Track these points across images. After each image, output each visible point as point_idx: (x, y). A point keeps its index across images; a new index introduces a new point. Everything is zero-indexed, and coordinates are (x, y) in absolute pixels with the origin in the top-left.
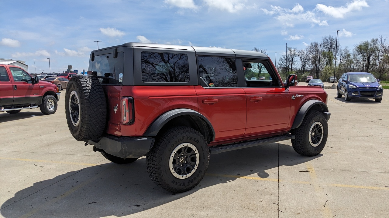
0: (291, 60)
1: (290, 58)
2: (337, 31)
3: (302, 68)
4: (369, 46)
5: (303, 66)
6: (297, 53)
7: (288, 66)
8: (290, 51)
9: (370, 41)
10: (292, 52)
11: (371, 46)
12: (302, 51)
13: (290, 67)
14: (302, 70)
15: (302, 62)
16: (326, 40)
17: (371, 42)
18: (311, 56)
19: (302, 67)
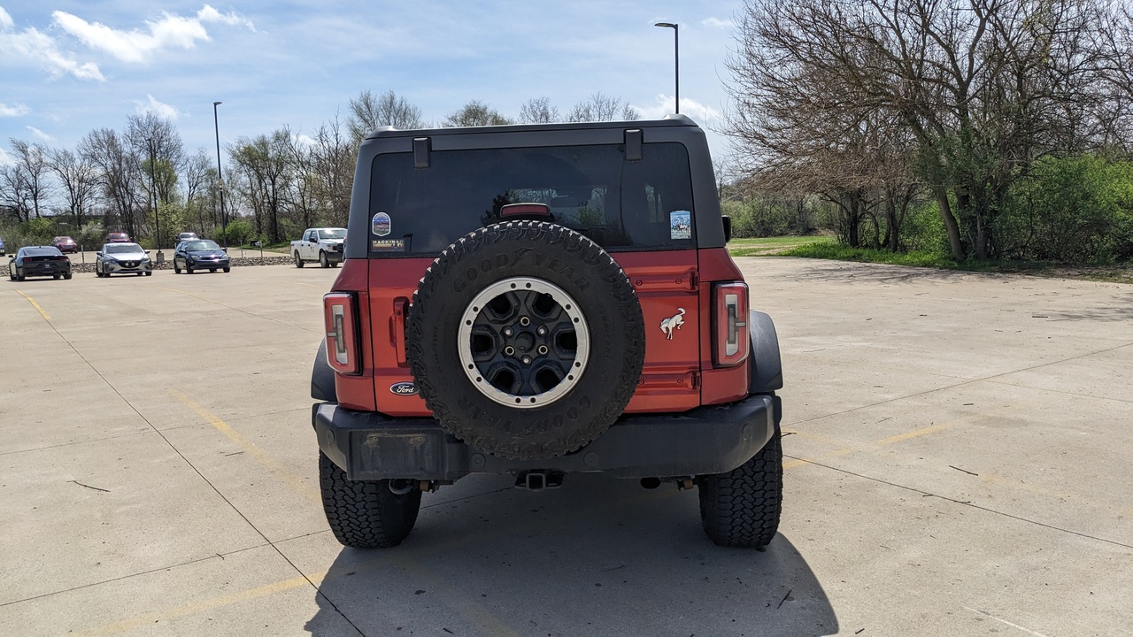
0: (31, 181)
1: (26, 174)
2: (215, 104)
3: (72, 208)
4: (270, 151)
5: (77, 200)
6: (47, 159)
7: (21, 200)
8: (23, 151)
9: (269, 137)
10: (31, 155)
11: (275, 152)
12: (66, 153)
13: (30, 204)
14: (73, 213)
15: (71, 189)
16: (139, 124)
17: (272, 141)
18: (98, 171)
19: (74, 204)
